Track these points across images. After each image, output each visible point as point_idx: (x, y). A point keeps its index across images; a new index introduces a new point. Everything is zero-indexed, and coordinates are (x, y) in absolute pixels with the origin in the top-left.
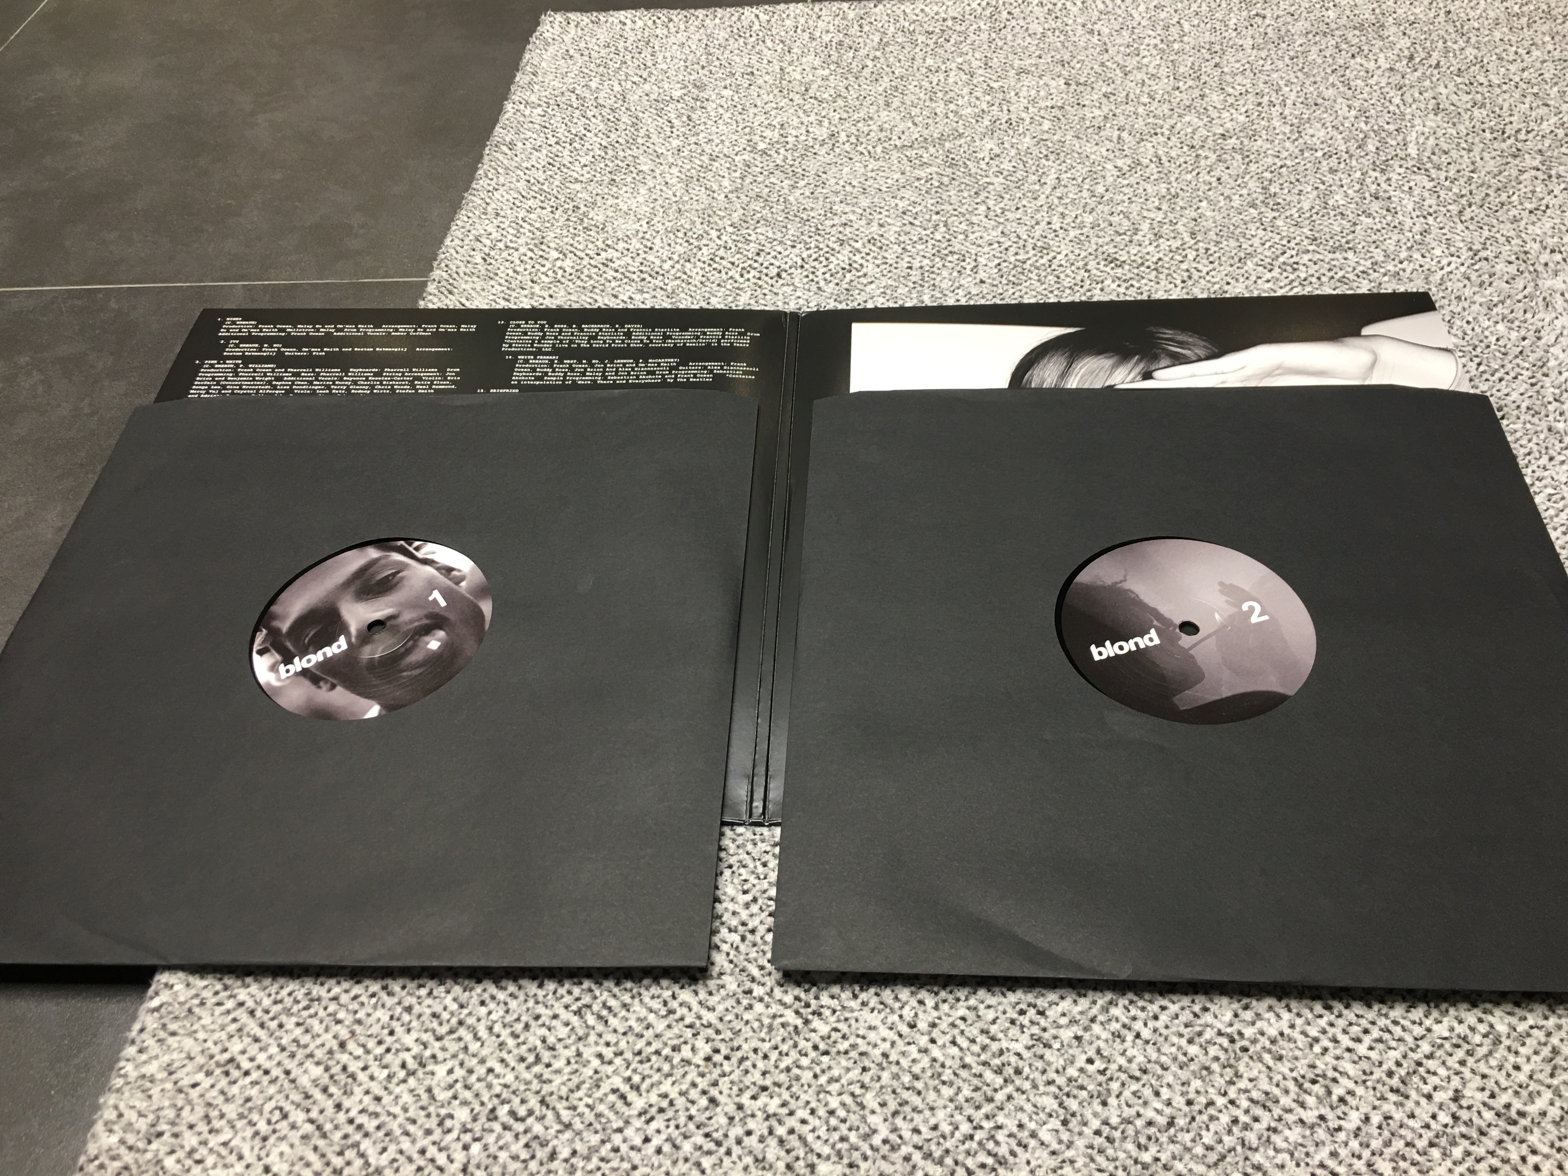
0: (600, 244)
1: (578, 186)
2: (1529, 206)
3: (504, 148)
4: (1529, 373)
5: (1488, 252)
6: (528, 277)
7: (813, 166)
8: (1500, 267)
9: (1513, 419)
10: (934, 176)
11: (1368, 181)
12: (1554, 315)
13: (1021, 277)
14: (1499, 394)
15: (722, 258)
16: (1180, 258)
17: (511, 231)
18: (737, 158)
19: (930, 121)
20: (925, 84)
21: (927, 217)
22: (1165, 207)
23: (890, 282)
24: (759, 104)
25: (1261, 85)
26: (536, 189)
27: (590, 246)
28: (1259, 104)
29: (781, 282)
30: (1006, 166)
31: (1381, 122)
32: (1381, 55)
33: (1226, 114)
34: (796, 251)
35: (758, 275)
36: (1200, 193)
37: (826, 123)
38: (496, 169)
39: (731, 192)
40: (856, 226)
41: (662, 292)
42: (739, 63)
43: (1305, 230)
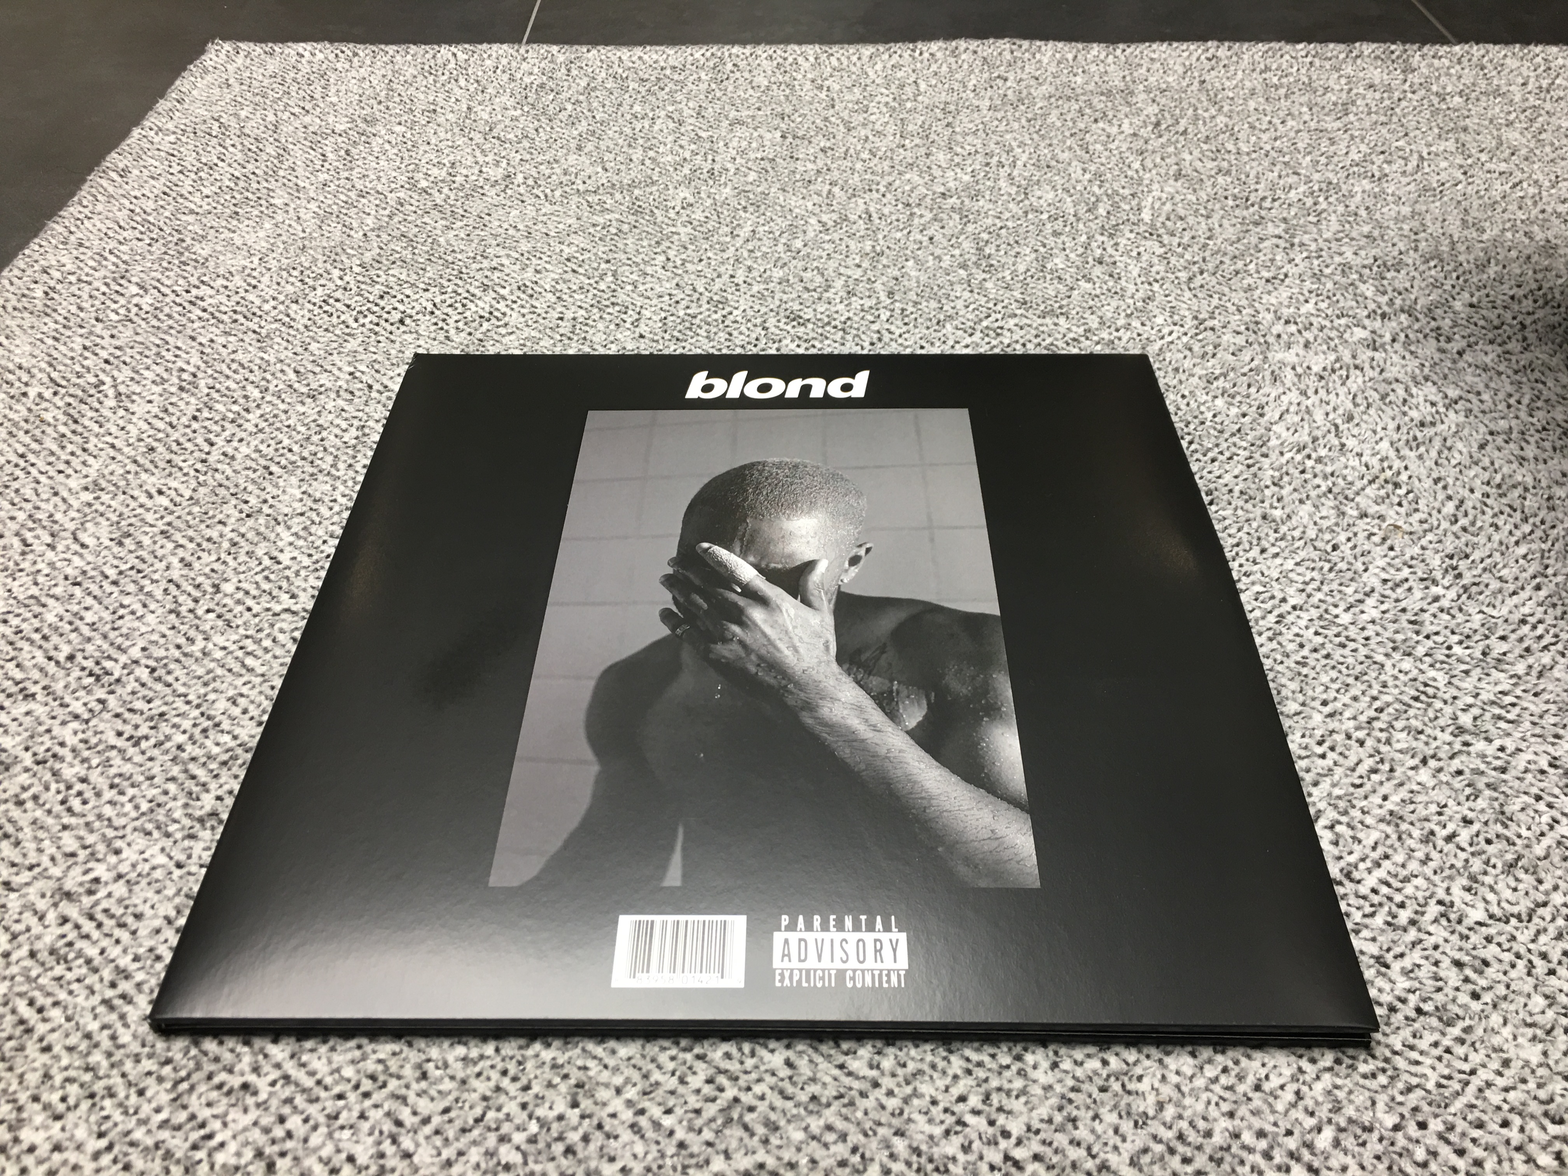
0: (194, 281)
1: (191, 218)
2: (1266, 274)
3: (114, 175)
4: (1246, 454)
5: (1216, 322)
6: (94, 315)
7: (476, 206)
8: (1228, 338)
9: (1223, 504)
10: (614, 223)
11: (1094, 245)
12: (1281, 390)
13: (688, 332)
14: (1210, 476)
15: (337, 300)
16: (871, 318)
17: (91, 263)
18: (389, 195)
19: (623, 167)
20: (628, 130)
21: (595, 265)
22: (866, 264)
23: (533, 333)
24: (433, 141)
25: (993, 146)
26: (138, 219)
27: (181, 281)
28: (987, 164)
29: (403, 328)
30: (698, 215)
31: (1116, 186)
32: (1126, 121)
33: (950, 174)
34: (429, 295)
35: (376, 320)
36: (908, 252)
37: (504, 164)
38: (94, 196)
39: (373, 230)
40: (507, 271)
41: (254, 336)
42: (422, 100)
43: (1015, 293)
